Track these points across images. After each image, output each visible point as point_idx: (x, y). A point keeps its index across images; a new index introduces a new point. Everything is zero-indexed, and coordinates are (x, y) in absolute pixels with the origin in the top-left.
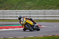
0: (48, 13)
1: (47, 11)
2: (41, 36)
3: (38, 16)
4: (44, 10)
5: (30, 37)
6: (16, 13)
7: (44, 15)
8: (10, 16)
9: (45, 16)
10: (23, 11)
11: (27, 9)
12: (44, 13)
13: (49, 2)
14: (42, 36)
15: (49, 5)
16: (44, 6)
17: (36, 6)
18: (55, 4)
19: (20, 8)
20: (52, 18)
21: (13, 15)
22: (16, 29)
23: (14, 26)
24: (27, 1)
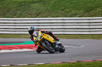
0: (70, 23)
1: (68, 20)
2: (57, 62)
4: (62, 18)
5: (38, 65)
6: (13, 23)
7: (62, 27)
8: (4, 29)
9: (65, 29)
11: (34, 16)
12: (62, 23)
13: (71, 3)
14: (60, 62)
15: (71, 9)
16: (63, 10)
17: (49, 11)
18: (81, 8)
19: (21, 14)
20: (76, 31)
21: (9, 26)
22: (14, 50)
23: (11, 45)
24: (34, 2)
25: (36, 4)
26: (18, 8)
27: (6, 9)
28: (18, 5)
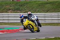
3: (52, 20)
24: (47, 3)
25: (48, 5)
26: (38, 7)
27: (31, 8)
28: (38, 5)
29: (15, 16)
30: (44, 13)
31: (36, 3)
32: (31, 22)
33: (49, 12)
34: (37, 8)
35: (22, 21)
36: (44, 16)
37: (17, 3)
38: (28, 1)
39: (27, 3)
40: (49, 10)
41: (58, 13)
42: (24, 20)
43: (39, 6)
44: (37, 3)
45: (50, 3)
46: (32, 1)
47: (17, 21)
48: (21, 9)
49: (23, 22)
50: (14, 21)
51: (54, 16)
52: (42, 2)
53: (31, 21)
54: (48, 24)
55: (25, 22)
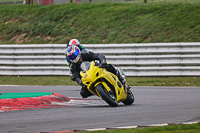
3: (160, 65)
10: (114, 48)
11: (138, 39)
19: (116, 35)
24: (143, 12)
25: (147, 16)
26: (112, 24)
27: (90, 27)
28: (113, 18)
29: (36, 54)
30: (134, 45)
31: (107, 9)
32: (105, 74)
33: (149, 39)
34: (109, 28)
35: (76, 69)
36: (133, 54)
37: (44, 10)
38: (81, 4)
39: (76, 11)
40: (150, 34)
41: (178, 44)
42: (83, 65)
43: (117, 19)
44: (109, 11)
45: (154, 10)
46: (92, 3)
47: (43, 70)
48: (56, 29)
49: (81, 73)
50: (33, 70)
51: (165, 53)
52: (126, 8)
53: (105, 70)
54: (148, 79)
55: (87, 73)
